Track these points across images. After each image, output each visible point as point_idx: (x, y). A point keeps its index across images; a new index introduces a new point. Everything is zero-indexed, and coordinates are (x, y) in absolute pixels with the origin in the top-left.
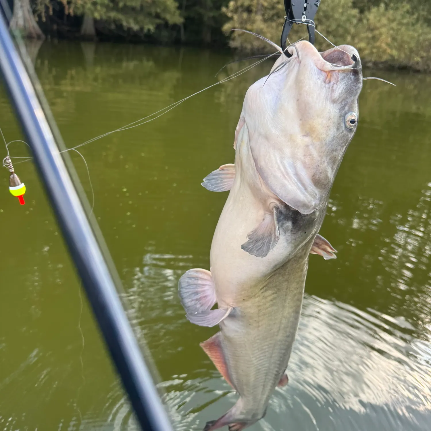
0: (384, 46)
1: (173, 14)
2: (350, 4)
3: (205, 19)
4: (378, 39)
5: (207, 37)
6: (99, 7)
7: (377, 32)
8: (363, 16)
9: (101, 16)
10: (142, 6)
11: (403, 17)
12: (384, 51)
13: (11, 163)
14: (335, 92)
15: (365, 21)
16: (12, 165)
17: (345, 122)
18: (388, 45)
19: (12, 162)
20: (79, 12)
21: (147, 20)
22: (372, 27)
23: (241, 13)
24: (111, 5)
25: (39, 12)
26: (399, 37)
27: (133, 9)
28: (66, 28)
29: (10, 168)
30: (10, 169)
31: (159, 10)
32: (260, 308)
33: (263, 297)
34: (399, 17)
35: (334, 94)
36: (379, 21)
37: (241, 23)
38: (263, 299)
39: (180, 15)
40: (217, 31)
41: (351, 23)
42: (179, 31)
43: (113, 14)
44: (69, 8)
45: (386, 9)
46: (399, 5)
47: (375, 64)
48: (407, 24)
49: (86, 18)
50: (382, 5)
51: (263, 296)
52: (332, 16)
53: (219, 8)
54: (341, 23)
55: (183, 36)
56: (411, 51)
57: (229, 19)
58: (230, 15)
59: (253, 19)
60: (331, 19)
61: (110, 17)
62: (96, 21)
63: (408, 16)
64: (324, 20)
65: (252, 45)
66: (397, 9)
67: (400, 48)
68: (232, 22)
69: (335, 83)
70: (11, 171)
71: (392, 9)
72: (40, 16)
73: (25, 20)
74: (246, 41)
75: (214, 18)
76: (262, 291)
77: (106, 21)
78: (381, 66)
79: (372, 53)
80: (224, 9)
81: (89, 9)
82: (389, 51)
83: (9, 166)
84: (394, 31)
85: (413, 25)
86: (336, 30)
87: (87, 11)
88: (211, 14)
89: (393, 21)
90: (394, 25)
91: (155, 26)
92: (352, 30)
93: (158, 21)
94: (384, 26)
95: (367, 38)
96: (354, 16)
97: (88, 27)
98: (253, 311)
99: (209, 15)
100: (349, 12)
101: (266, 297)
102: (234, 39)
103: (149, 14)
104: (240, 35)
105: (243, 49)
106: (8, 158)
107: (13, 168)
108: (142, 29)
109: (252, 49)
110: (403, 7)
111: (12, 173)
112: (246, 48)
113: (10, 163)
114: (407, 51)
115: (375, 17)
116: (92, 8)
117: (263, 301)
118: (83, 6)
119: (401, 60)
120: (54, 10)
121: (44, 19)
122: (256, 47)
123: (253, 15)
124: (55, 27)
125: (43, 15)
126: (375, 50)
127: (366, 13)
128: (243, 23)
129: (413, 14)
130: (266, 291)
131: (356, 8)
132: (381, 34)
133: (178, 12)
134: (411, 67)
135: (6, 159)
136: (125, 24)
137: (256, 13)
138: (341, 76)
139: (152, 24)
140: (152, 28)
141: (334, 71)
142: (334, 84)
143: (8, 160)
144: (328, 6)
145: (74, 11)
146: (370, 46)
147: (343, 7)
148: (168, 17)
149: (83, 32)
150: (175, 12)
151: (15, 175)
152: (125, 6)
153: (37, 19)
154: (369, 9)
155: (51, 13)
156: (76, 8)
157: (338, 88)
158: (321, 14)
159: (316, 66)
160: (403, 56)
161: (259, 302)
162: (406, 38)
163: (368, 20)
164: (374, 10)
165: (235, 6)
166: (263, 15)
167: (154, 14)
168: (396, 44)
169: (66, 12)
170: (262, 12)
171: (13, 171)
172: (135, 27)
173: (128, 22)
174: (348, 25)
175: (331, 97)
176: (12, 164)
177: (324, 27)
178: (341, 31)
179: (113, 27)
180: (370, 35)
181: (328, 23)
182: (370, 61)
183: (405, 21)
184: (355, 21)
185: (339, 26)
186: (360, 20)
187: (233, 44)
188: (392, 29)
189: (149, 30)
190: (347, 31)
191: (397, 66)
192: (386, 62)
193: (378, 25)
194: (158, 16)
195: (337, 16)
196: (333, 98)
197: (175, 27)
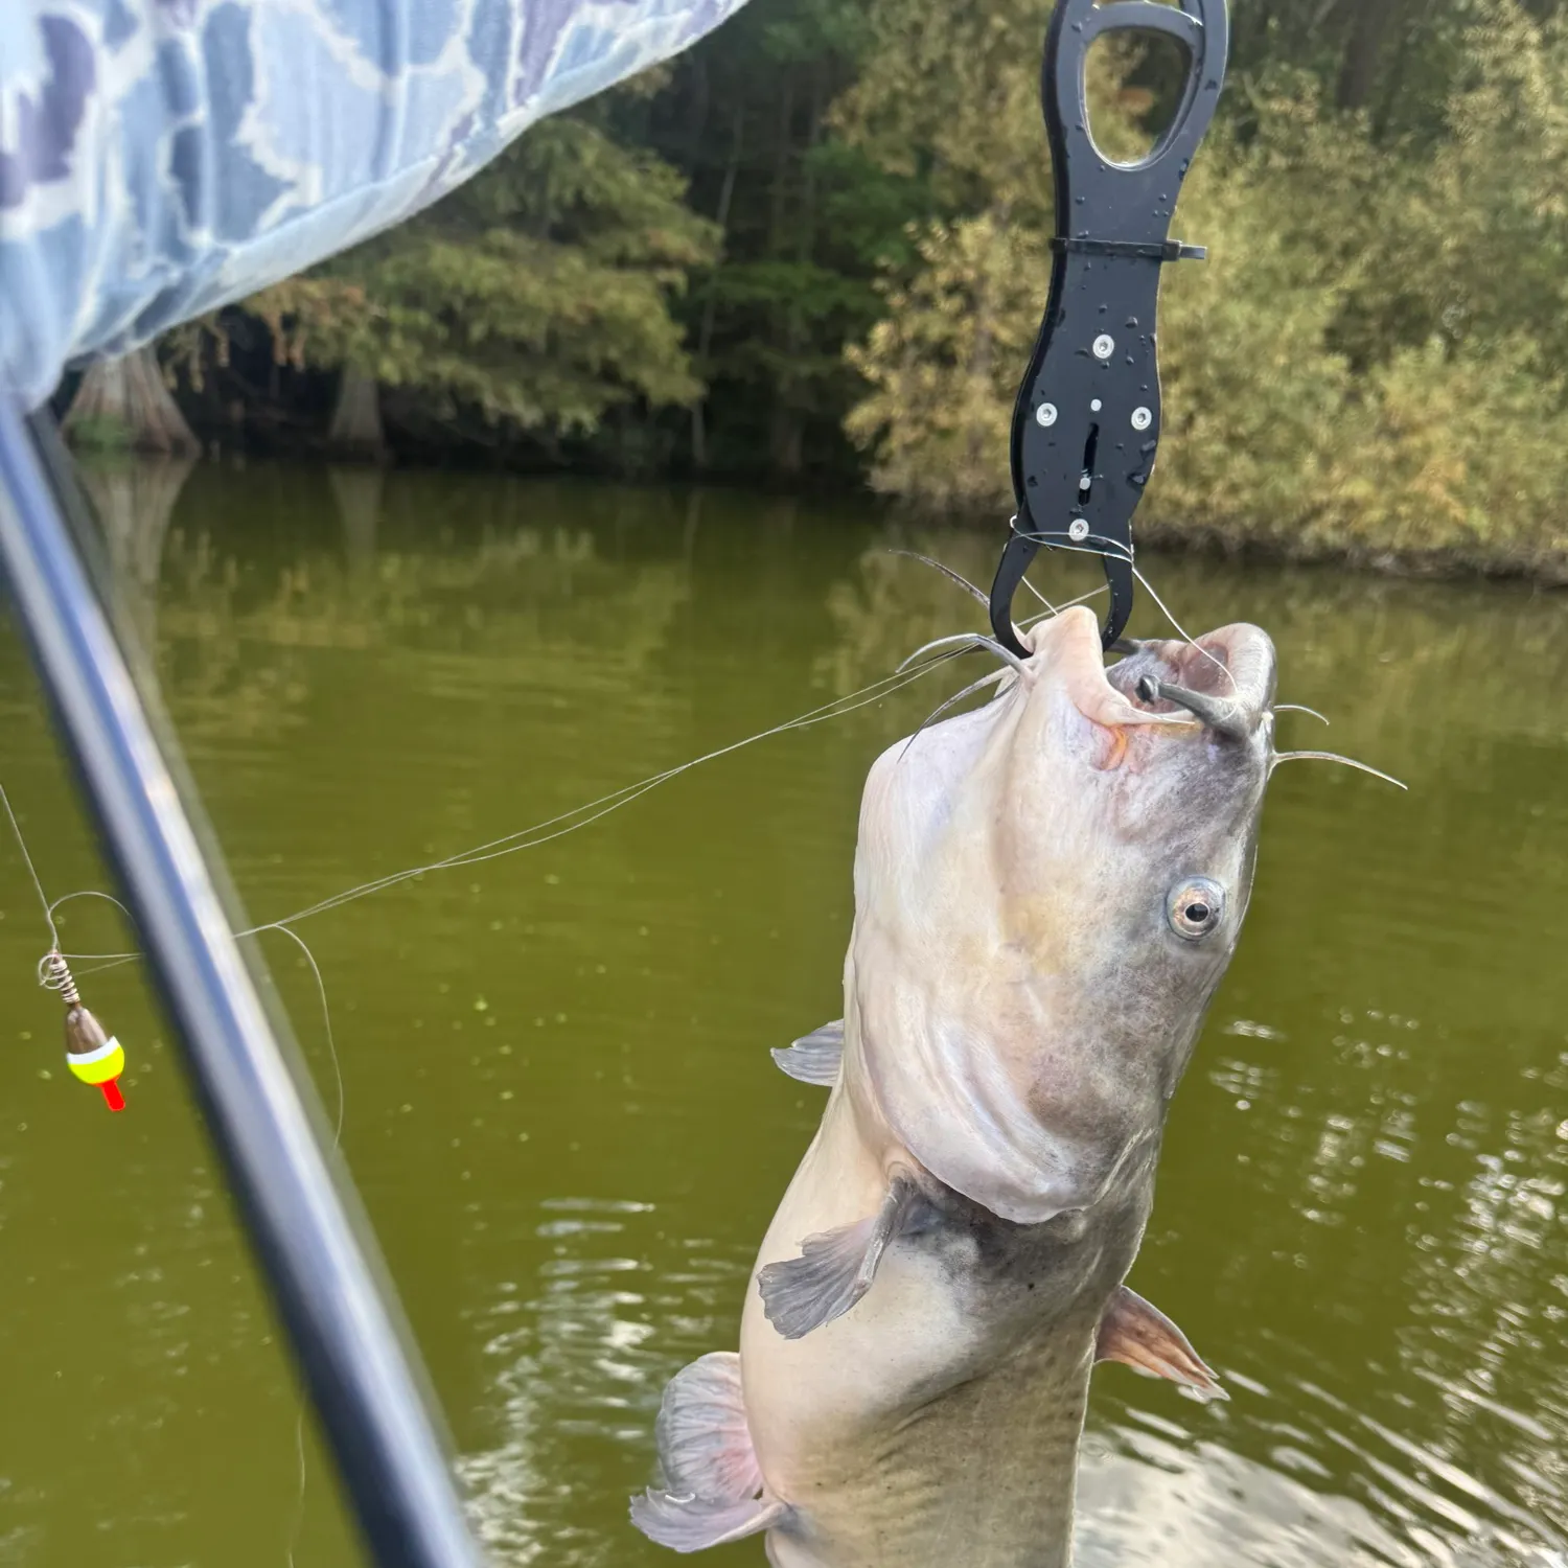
0: (1438, 491)
1: (669, 369)
2: (1317, 338)
3: (783, 386)
4: (1420, 467)
5: (790, 453)
6: (396, 341)
7: (1415, 442)
8: (1363, 381)
9: (403, 370)
10: (553, 339)
11: (1514, 387)
12: (1440, 514)
13: (68, 972)
14: (1131, 802)
15: (1370, 400)
16: (70, 978)
17: (1169, 913)
18: (1453, 488)
19: (68, 968)
20: (325, 358)
21: (572, 389)
22: (1395, 423)
23: (914, 364)
24: (442, 332)
25: (180, 356)
26: (1495, 461)
27: (521, 347)
28: (277, 415)
29: (65, 989)
30: (65, 992)
31: (613, 353)
32: (881, 1525)
33: (889, 1488)
34: (1497, 388)
35: (1127, 811)
36: (1424, 400)
37: (915, 403)
38: (887, 1495)
39: (692, 371)
40: (825, 431)
41: (1318, 408)
42: (685, 431)
43: (448, 367)
44: (289, 344)
45: (1450, 357)
46: (1500, 342)
47: (1406, 557)
48: (1528, 413)
49: (349, 379)
50: (1436, 342)
51: (887, 1485)
52: (1251, 382)
53: (834, 347)
54: (1284, 408)
55: (700, 448)
56: (1540, 512)
57: (870, 389)
58: (872, 372)
59: (957, 387)
60: (1246, 394)
61: (436, 377)
62: (384, 391)
63: (1530, 382)
64: (1219, 394)
65: (953, 483)
66: (1490, 355)
67: (1498, 502)
68: (879, 398)
69: (1134, 769)
70: (68, 1000)
71: (1472, 355)
72: (182, 372)
73: (130, 385)
74: (930, 467)
75: (814, 380)
76: (883, 1466)
77: (423, 390)
78: (1427, 568)
79: (1393, 518)
80: (852, 352)
81: (361, 346)
82: (1457, 511)
83: (62, 984)
84: (1478, 439)
85: (1550, 415)
86: (1263, 431)
87: (352, 352)
88: (805, 369)
89: (1475, 400)
90: (1478, 416)
91: (599, 409)
92: (1323, 434)
93: (612, 393)
94: (1442, 417)
95: (1378, 462)
96: (1332, 383)
97: (357, 414)
98: (856, 1529)
99: (796, 370)
100: (1312, 366)
101: (900, 1493)
102: (884, 463)
103: (581, 367)
104: (908, 448)
105: (919, 497)
106: (53, 956)
107: (74, 987)
108: (551, 421)
109: (952, 498)
110: (1513, 349)
111: (72, 1006)
112: (930, 496)
113: (62, 973)
114: (1525, 516)
115: (1409, 387)
116: (374, 343)
117: (891, 1501)
118: (340, 337)
119: (1500, 544)
120: (234, 349)
121: (198, 383)
122: (968, 492)
123: (959, 372)
124: (237, 411)
125: (195, 365)
126: (1403, 509)
127: (1377, 371)
128: (921, 401)
129: (1549, 375)
130: (899, 1468)
131: (1338, 353)
132: (1427, 450)
133: (683, 361)
134: (1535, 572)
135: (48, 959)
136: (489, 401)
137: (970, 367)
138: (1159, 745)
139: (590, 404)
140: (588, 417)
141: (1135, 726)
142: (1131, 772)
143: (56, 961)
144: (1236, 342)
145: (306, 352)
146: (1386, 494)
147: (1291, 346)
148: (647, 378)
149: (336, 428)
150: (672, 360)
151: (86, 1013)
152: (492, 336)
153: (173, 382)
154: (1386, 357)
155: (224, 359)
156: (315, 341)
157: (1144, 790)
158: (1210, 371)
159: (1076, 705)
160: (1508, 529)
161: (874, 1501)
162: (1519, 466)
163: (1381, 396)
164: (1405, 358)
165: (892, 338)
166: (996, 375)
167: (596, 367)
168: (1483, 487)
169: (280, 357)
170: (995, 364)
171: (76, 997)
172: (529, 415)
173: (501, 396)
174: (1306, 415)
175: (1116, 820)
176: (69, 975)
177: (1218, 422)
178: (1281, 436)
179: (447, 412)
180: (1389, 453)
181: (1233, 408)
182: (1388, 549)
183: (1519, 402)
184: (1333, 399)
185: (1274, 417)
186: (1353, 397)
187: (883, 480)
188: (1474, 431)
189: (578, 426)
190: (1303, 437)
191: (1486, 568)
192: (1446, 551)
193: (1419, 415)
194: (610, 374)
195: (1266, 380)
196: (1123, 824)
197: (672, 413)
